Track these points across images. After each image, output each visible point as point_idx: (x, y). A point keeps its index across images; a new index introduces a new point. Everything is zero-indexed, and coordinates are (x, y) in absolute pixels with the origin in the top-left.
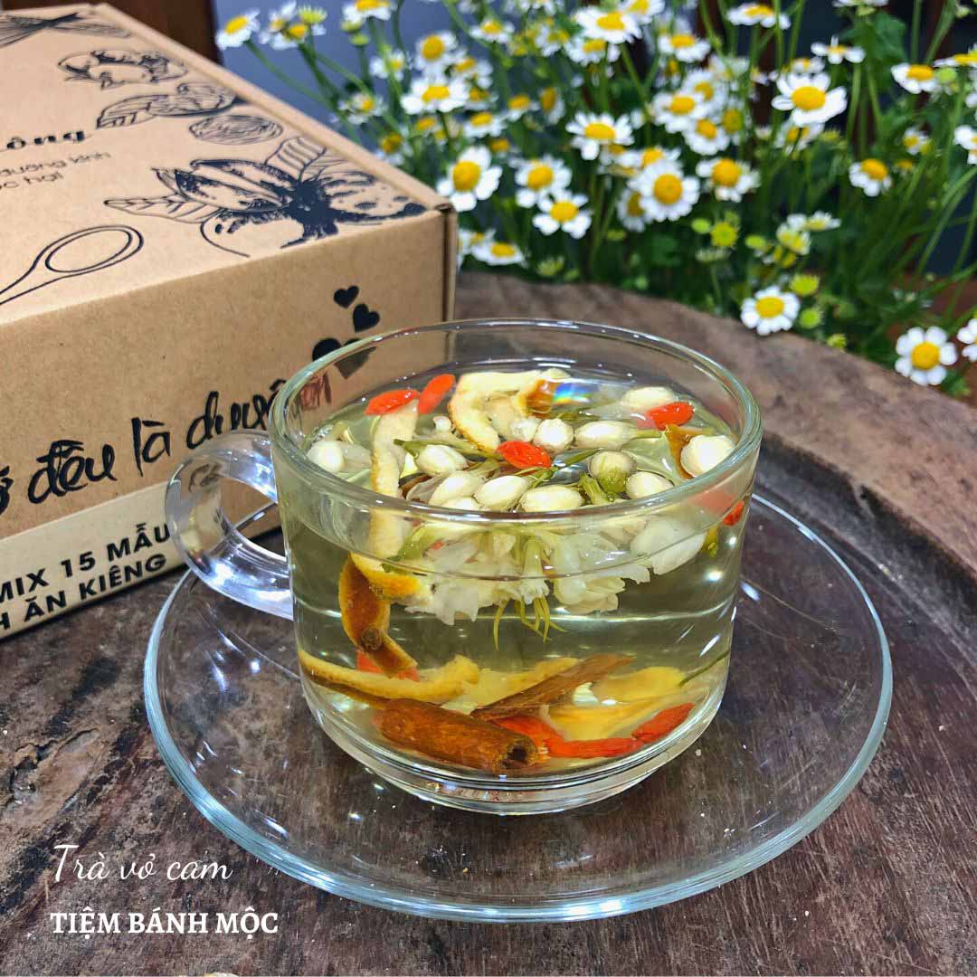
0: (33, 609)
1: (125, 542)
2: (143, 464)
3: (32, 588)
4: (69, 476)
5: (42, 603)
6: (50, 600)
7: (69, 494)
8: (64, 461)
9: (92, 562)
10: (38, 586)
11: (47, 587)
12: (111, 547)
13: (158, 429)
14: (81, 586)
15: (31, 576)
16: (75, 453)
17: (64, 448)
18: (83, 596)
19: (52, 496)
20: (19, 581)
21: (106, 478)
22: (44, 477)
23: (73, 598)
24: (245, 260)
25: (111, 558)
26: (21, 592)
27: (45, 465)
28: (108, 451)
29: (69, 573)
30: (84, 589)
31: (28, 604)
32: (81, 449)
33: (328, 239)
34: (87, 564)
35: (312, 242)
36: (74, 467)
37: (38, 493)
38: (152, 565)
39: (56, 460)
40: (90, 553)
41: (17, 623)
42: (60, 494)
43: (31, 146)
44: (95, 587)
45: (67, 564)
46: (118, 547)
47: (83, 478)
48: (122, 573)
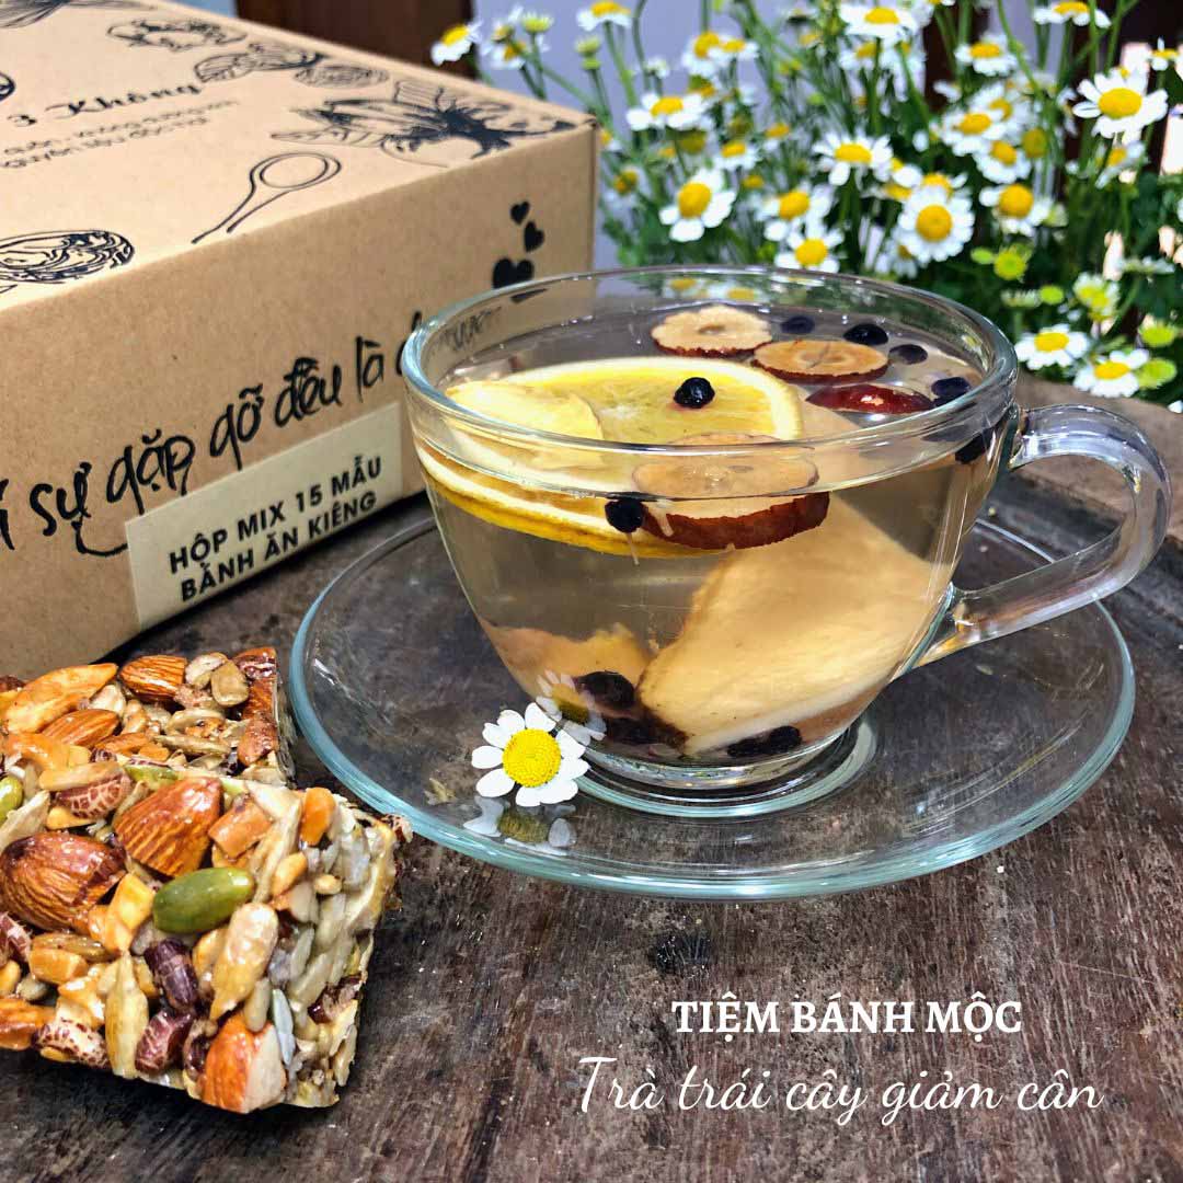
0: (272, 548)
1: (345, 475)
2: (363, 389)
3: (273, 523)
4: (307, 399)
5: (279, 540)
6: (286, 536)
7: (306, 418)
8: (304, 380)
9: (319, 495)
10: (278, 521)
11: (284, 523)
12: (335, 480)
13: (376, 351)
14: (311, 523)
15: (272, 508)
16: (312, 373)
17: (305, 367)
18: (311, 535)
19: (293, 419)
20: (263, 513)
21: (334, 403)
22: (288, 398)
23: (303, 537)
24: (445, 170)
25: (334, 493)
26: (264, 526)
27: (288, 384)
28: (336, 371)
29: (301, 508)
30: (313, 527)
31: (267, 541)
32: (317, 368)
33: (506, 151)
34: (316, 499)
35: (494, 153)
36: (311, 386)
37: (282, 415)
38: (366, 502)
39: (298, 379)
40: (318, 487)
41: (260, 563)
42: (299, 417)
43: (154, 100)
44: (321, 525)
45: (300, 496)
46: (340, 479)
47: (317, 401)
48: (341, 512)
